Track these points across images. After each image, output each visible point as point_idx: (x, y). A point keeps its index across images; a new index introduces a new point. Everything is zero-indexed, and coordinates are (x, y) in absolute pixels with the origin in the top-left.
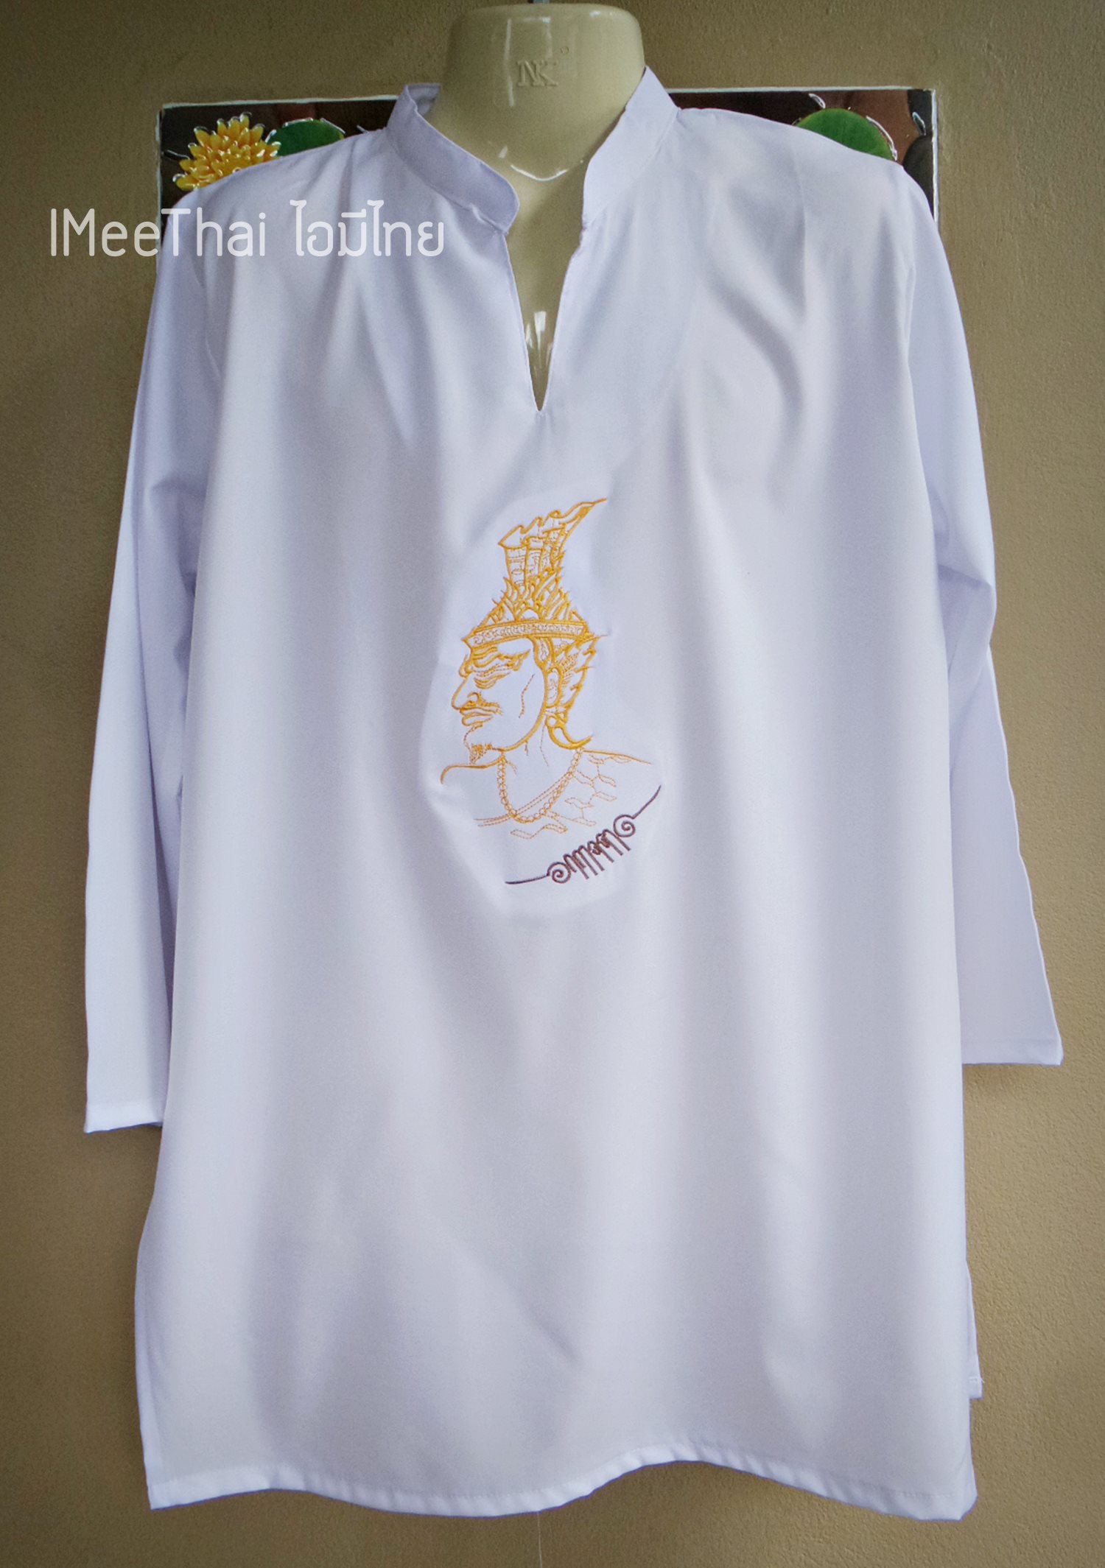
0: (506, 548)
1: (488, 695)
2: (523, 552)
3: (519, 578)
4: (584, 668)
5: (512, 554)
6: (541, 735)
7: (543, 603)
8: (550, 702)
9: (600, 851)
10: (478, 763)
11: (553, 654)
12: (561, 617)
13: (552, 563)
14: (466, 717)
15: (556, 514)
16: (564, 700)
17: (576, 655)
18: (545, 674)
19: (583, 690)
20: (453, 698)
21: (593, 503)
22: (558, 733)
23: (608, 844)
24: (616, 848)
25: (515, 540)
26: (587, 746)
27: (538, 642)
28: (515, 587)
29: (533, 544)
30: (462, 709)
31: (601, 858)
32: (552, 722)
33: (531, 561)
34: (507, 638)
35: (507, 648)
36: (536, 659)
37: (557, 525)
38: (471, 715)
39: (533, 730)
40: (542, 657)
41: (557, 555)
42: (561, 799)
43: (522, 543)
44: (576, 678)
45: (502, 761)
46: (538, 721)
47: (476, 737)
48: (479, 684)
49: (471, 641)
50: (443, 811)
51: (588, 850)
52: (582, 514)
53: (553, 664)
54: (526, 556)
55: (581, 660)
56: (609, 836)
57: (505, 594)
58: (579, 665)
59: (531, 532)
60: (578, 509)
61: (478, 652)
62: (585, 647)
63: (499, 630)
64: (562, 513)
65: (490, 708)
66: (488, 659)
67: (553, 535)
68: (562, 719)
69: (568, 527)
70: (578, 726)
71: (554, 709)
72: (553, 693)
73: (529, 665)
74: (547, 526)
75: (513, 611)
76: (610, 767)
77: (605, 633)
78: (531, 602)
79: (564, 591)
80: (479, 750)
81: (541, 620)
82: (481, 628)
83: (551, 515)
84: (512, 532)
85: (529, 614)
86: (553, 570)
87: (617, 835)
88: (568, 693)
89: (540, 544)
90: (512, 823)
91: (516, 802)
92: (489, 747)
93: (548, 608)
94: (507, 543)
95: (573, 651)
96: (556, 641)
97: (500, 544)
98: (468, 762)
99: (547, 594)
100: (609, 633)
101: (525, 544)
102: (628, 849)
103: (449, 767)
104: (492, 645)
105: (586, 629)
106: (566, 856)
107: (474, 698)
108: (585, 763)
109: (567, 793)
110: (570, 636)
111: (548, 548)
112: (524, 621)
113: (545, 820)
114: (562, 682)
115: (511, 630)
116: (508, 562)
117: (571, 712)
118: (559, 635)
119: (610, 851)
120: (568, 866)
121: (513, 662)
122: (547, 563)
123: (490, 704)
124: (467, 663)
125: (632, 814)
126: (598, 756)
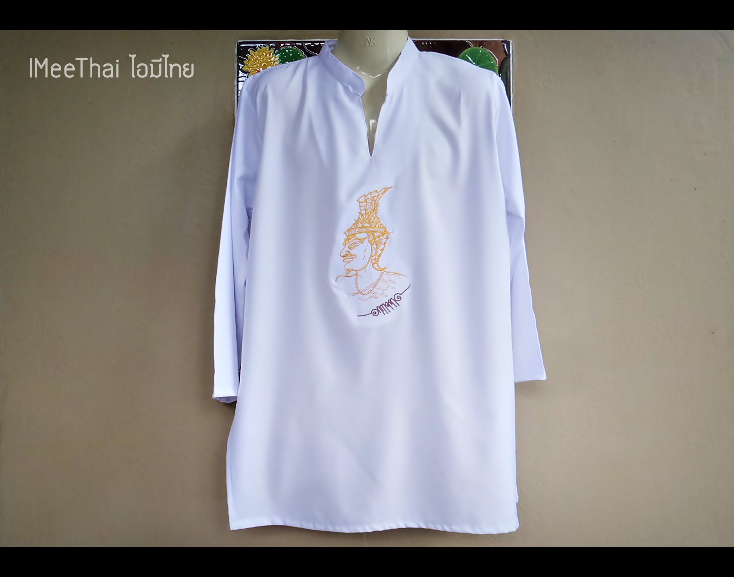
0: (359, 202)
1: (352, 252)
2: (365, 204)
3: (363, 212)
4: (385, 244)
5: (361, 204)
6: (370, 265)
7: (372, 221)
8: (373, 254)
9: (389, 306)
10: (348, 275)
11: (374, 239)
12: (377, 226)
13: (375, 208)
14: (345, 259)
15: (376, 191)
16: (378, 254)
17: (382, 239)
18: (372, 245)
19: (384, 251)
20: (341, 253)
21: (389, 188)
22: (376, 265)
23: (392, 303)
24: (394, 305)
25: (362, 200)
26: (385, 270)
27: (370, 234)
28: (362, 216)
29: (368, 201)
30: (343, 257)
31: (389, 308)
32: (374, 261)
33: (367, 207)
34: (359, 233)
35: (359, 236)
36: (369, 240)
37: (376, 195)
38: (346, 258)
39: (368, 263)
40: (371, 239)
41: (377, 205)
42: (376, 288)
43: (365, 201)
44: (382, 247)
45: (357, 274)
46: (369, 261)
47: (348, 266)
48: (349, 248)
49: (347, 234)
50: (335, 291)
51: (385, 305)
52: (385, 192)
53: (374, 242)
54: (366, 205)
55: (384, 241)
56: (392, 301)
57: (359, 218)
58: (383, 242)
59: (368, 197)
60: (384, 190)
61: (349, 237)
62: (385, 236)
63: (356, 230)
64: (379, 191)
65: (353, 257)
66: (352, 240)
67: (375, 198)
68: (377, 260)
69: (380, 196)
70: (382, 263)
71: (374, 257)
72: (374, 251)
73: (366, 242)
74: (373, 195)
75: (361, 224)
76: (393, 277)
77: (392, 231)
78: (367, 220)
79: (379, 217)
80: (349, 270)
81: (371, 227)
82: (351, 229)
83: (375, 192)
84: (362, 197)
85: (367, 225)
86: (375, 210)
87: (395, 300)
88: (379, 252)
89: (371, 201)
90: (360, 296)
91: (361, 288)
92: (352, 270)
93: (373, 223)
94: (359, 200)
95: (381, 237)
96: (376, 234)
97: (357, 201)
98: (345, 274)
99: (373, 218)
100: (393, 232)
101: (366, 201)
102: (399, 305)
103: (339, 276)
104: (354, 235)
105: (386, 230)
106: (378, 307)
107: (348, 253)
108: (385, 276)
109: (378, 286)
110: (380, 232)
111: (373, 203)
112: (365, 227)
113: (371, 295)
114: (377, 249)
115: (360, 230)
116: (360, 207)
117: (380, 258)
118: (376, 232)
119: (393, 306)
120: (378, 310)
121: (361, 241)
122: (373, 207)
123: (353, 255)
124: (345, 241)
125: (400, 293)
126: (389, 273)
